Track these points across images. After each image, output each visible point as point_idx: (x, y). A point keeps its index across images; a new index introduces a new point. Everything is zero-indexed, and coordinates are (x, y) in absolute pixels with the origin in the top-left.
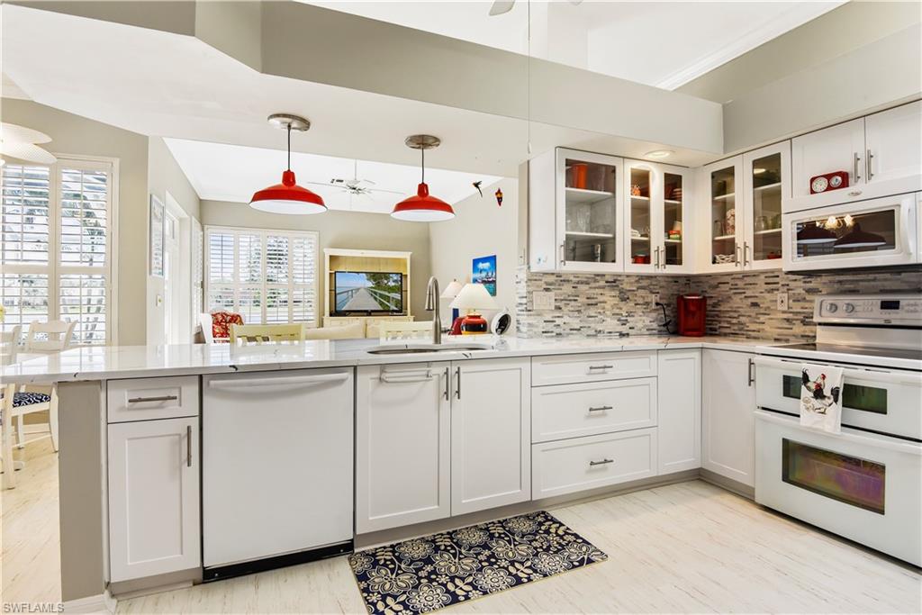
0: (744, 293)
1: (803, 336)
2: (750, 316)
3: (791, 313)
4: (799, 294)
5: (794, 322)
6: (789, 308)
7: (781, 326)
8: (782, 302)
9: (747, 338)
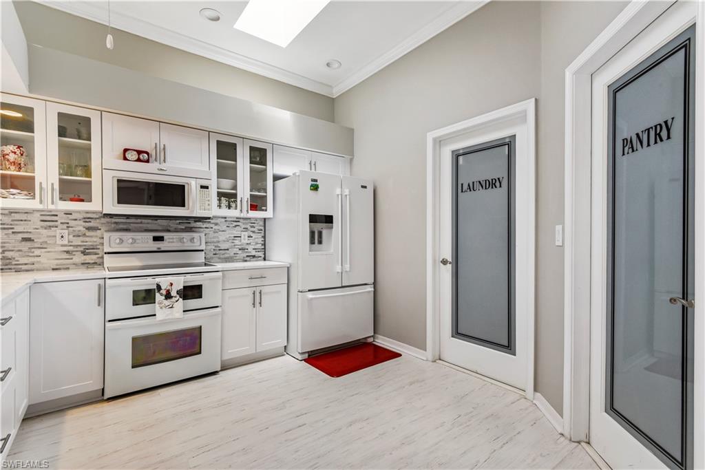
0: (13, 228)
1: (83, 264)
2: (19, 251)
3: (71, 246)
4: (79, 231)
5: (74, 253)
6: (69, 242)
7: (60, 257)
8: (62, 237)
9: (16, 271)
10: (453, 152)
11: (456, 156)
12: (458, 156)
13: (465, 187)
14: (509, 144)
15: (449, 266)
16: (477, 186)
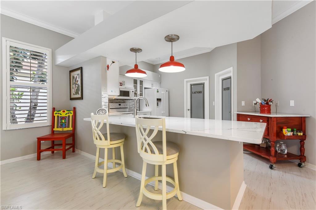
10: (190, 84)
11: (191, 85)
12: (192, 85)
13: (193, 93)
14: (203, 84)
15: (190, 110)
16: (196, 92)
